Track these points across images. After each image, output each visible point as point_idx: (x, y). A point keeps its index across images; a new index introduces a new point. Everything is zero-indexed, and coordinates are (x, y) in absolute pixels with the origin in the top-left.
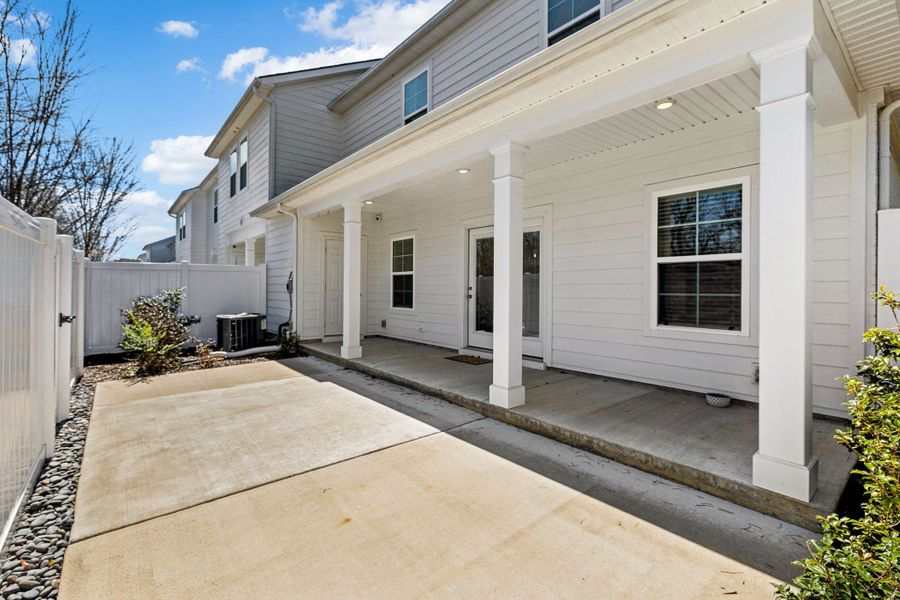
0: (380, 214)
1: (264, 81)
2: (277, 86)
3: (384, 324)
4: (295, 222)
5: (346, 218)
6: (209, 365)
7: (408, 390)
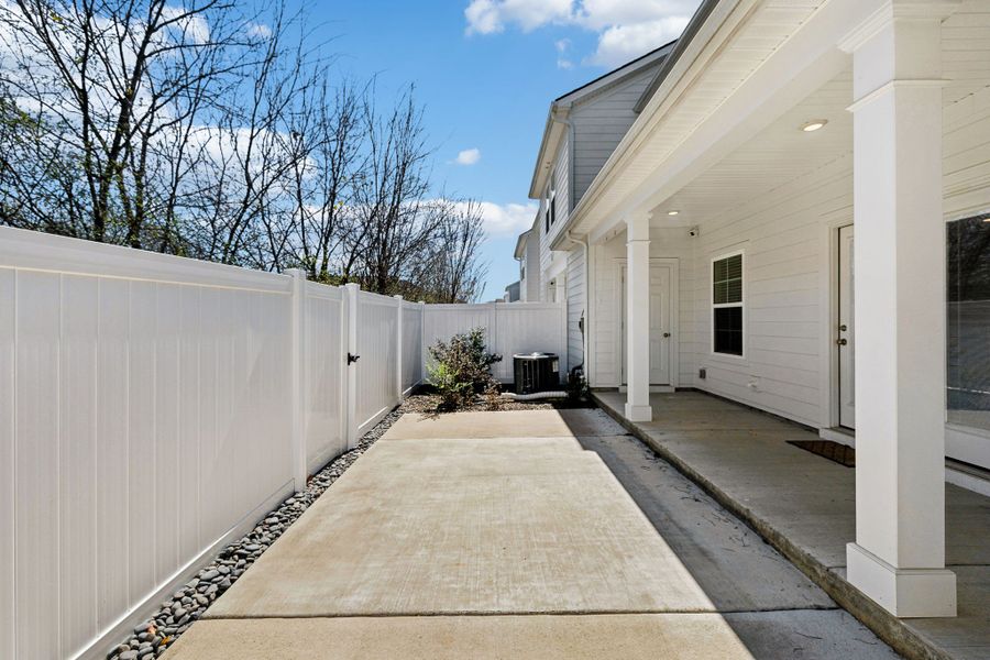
0: (697, 228)
1: (561, 103)
2: (573, 105)
3: (703, 374)
4: (585, 251)
5: (630, 237)
6: (494, 407)
7: (697, 491)
